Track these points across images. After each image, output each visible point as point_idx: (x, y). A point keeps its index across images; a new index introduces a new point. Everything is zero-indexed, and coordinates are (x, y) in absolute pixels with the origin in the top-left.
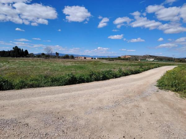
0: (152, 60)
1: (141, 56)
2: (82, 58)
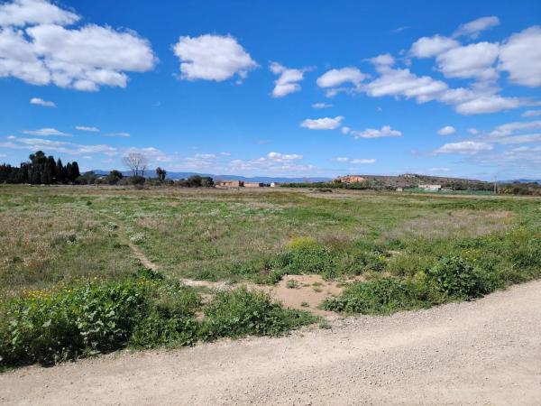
0: (435, 187)
1: (391, 177)
2: (233, 185)
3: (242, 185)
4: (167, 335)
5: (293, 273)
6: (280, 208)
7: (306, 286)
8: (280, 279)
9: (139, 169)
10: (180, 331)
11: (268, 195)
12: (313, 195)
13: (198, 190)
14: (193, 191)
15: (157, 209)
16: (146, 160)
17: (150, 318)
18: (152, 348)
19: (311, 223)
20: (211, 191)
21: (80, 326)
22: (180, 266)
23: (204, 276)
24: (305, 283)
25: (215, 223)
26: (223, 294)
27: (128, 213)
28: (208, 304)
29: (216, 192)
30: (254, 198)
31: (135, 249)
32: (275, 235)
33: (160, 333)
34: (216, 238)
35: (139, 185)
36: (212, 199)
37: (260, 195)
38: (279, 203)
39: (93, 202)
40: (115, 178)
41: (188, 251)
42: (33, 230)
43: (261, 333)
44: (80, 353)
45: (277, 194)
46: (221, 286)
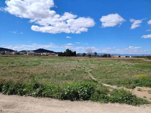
2: (117, 57)
3: (119, 57)
4: (100, 99)
5: (140, 86)
6: (134, 64)
7: (145, 91)
8: (135, 87)
9: (90, 52)
10: (104, 98)
11: (129, 60)
12: (146, 60)
13: (106, 58)
14: (105, 58)
15: (95, 63)
16: (92, 50)
17: (95, 93)
18: (96, 101)
19: (146, 70)
20: (110, 58)
21: (79, 92)
22: (102, 80)
23: (109, 83)
24: (144, 90)
25: (111, 68)
26: (116, 90)
27: (87, 64)
28: (111, 92)
29: (111, 59)
30: (124, 61)
31: (89, 74)
32: (132, 73)
33: (98, 98)
34: (112, 72)
35: (90, 57)
36: (110, 61)
37: (126, 60)
38: (133, 63)
39: (79, 61)
40: (84, 55)
41: (104, 76)
42: (67, 67)
43: (129, 104)
44: (79, 99)
45: (132, 60)
46: (115, 87)
